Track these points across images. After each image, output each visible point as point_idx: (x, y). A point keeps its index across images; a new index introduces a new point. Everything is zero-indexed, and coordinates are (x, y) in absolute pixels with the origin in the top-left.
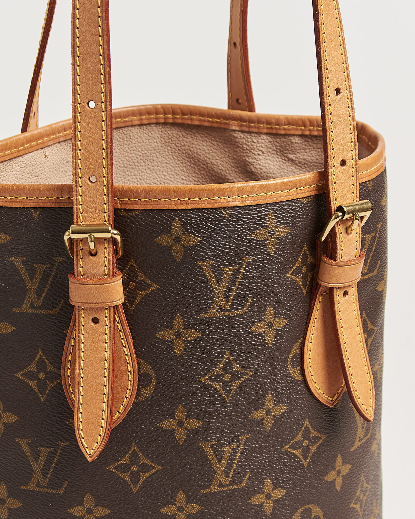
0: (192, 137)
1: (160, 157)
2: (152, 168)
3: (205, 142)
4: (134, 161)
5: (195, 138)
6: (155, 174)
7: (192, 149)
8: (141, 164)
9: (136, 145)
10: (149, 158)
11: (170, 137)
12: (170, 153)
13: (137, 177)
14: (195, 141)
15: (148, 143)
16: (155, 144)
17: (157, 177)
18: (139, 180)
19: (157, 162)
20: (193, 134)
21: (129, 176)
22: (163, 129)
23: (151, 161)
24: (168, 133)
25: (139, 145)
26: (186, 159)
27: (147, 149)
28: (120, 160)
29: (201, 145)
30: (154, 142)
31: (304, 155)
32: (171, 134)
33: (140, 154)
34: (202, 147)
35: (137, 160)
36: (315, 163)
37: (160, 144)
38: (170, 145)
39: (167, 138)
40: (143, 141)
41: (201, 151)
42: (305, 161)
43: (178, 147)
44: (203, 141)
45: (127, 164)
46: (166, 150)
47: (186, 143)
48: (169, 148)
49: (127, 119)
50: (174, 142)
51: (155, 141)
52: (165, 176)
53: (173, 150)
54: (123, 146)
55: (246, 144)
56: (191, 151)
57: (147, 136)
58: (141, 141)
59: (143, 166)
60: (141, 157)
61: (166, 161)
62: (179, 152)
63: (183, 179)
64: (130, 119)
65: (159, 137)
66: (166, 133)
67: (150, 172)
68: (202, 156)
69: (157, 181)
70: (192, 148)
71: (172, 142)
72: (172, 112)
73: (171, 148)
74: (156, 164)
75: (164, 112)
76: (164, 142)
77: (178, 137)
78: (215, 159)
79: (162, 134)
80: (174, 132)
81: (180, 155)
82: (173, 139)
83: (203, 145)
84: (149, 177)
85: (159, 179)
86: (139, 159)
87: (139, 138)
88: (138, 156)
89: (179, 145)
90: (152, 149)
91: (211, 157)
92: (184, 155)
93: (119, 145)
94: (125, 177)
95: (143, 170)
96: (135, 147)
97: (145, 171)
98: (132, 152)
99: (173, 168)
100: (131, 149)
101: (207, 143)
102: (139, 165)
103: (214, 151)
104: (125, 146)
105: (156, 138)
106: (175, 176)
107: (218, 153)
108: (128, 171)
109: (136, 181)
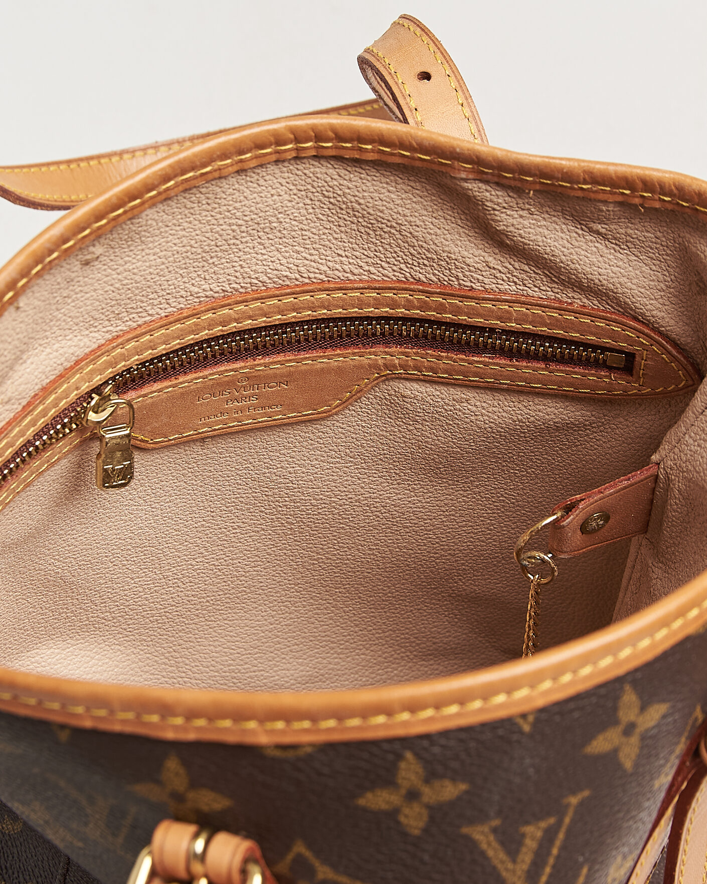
0: (361, 178)
1: (287, 220)
2: (267, 243)
3: (393, 184)
4: (225, 237)
5: (369, 178)
6: (276, 253)
7: (362, 201)
8: (244, 240)
9: (231, 208)
10: (262, 226)
11: (309, 180)
12: (311, 211)
13: (234, 264)
14: (369, 184)
15: (258, 199)
16: (275, 197)
17: (281, 258)
18: (238, 268)
19: (280, 231)
20: (364, 172)
21: (216, 266)
22: (291, 167)
23: (267, 230)
24: (305, 174)
25: (238, 205)
26: (348, 219)
27: (256, 211)
28: (193, 242)
29: (383, 191)
30: (272, 195)
31: (626, 228)
32: (311, 175)
33: (240, 222)
34: (387, 194)
35: (233, 234)
36: (652, 242)
37: (287, 197)
38: (310, 194)
39: (303, 183)
40: (245, 197)
41: (385, 203)
42: (628, 238)
43: (329, 197)
44: (387, 183)
45: (209, 245)
46: (301, 205)
47: (347, 191)
48: (309, 202)
49: (208, 169)
50: (319, 189)
51: (273, 192)
52: (298, 252)
53: (317, 203)
54: (200, 214)
55: (491, 201)
56: (360, 204)
57: (255, 185)
58: (242, 198)
59: (246, 242)
60: (243, 228)
61: (301, 226)
62: (331, 206)
63: (339, 255)
64: (216, 167)
65: (284, 184)
66: (299, 173)
67: (264, 251)
68: (386, 212)
69: (281, 264)
70: (364, 198)
71: (314, 190)
72: (313, 138)
73: (311, 200)
74: (279, 234)
75: (295, 137)
76: (295, 191)
77: (329, 179)
78: (417, 214)
79: (291, 175)
80: (317, 170)
81: (334, 211)
82: (315, 184)
83: (389, 191)
84: (261, 261)
85: (284, 261)
86: (238, 231)
87: (237, 194)
88: (234, 227)
89: (331, 195)
90: (268, 209)
91: (407, 212)
92: (344, 212)
93: (189, 215)
94: (205, 269)
95: (247, 250)
96: (229, 211)
97: (252, 251)
98: (221, 222)
99: (317, 237)
100: (219, 216)
101: (399, 187)
102: (238, 242)
103: (414, 200)
104: (204, 213)
105: (278, 185)
106: (322, 251)
107: (425, 203)
108: (212, 258)
109: (231, 271)
